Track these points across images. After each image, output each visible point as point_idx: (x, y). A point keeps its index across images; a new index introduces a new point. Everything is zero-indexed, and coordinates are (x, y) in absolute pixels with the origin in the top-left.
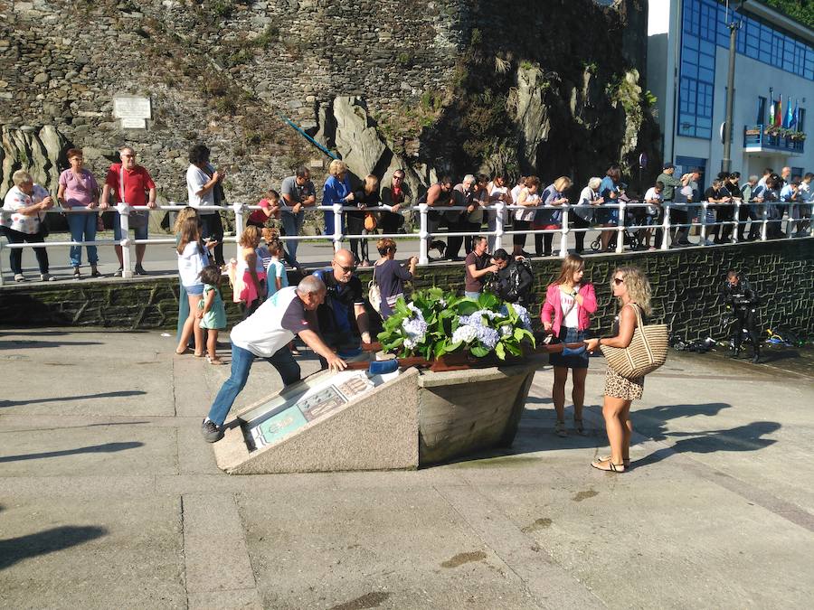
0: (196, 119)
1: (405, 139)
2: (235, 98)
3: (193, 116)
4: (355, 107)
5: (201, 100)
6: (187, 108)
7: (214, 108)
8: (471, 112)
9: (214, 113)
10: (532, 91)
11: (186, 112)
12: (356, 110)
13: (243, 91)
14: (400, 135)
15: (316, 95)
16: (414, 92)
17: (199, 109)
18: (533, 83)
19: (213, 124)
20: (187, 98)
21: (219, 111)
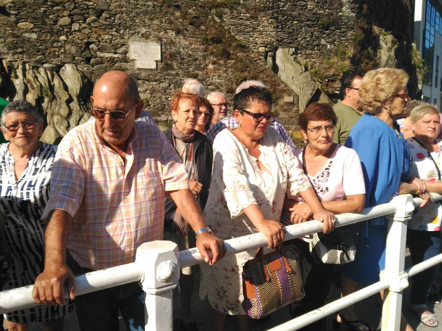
0: (198, 62)
1: (329, 81)
2: (230, 45)
3: (196, 60)
4: (294, 56)
5: (202, 46)
6: (190, 52)
7: (212, 53)
8: (362, 63)
9: (212, 57)
10: (390, 49)
11: (190, 56)
12: (295, 58)
13: (236, 40)
14: (326, 77)
15: (266, 47)
16: (329, 46)
17: (200, 54)
18: (390, 45)
19: (211, 66)
20: (191, 44)
21: (216, 56)
